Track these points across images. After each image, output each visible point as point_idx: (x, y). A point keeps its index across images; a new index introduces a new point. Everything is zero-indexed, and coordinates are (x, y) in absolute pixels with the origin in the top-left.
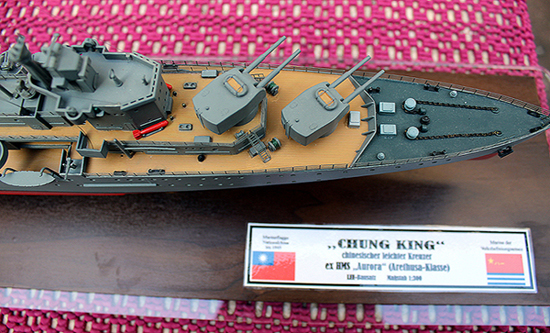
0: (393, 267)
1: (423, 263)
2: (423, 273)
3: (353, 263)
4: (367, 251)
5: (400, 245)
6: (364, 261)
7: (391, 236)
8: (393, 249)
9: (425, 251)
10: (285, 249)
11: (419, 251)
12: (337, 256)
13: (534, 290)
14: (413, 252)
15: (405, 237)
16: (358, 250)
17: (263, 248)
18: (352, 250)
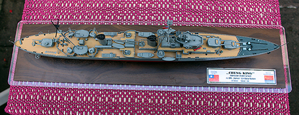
0: (242, 79)
1: (249, 78)
2: (249, 80)
3: (233, 77)
4: (236, 75)
5: (244, 73)
6: (235, 77)
7: (242, 71)
8: (242, 74)
9: (250, 75)
10: (216, 74)
11: (248, 75)
13: (276, 84)
15: (245, 71)
16: (234, 74)
17: (211, 74)
18: (232, 74)
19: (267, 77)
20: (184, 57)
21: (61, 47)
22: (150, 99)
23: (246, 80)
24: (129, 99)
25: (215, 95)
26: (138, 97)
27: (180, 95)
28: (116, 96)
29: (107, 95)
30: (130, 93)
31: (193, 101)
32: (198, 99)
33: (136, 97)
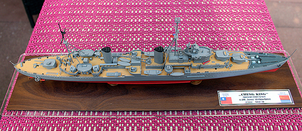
0: (256, 99)
1: (263, 98)
2: (264, 100)
3: (246, 99)
4: (249, 96)
5: (257, 94)
6: (249, 98)
7: (255, 92)
8: (255, 95)
9: (263, 96)
10: (228, 96)
11: (262, 96)
12: (242, 97)
13: (294, 104)
14: (260, 96)
15: (258, 92)
16: (247, 96)
17: (223, 97)
18: (245, 96)
19: (282, 98)
20: (193, 72)
21: (63, 67)
22: (158, 127)
23: (260, 101)
24: (136, 127)
25: (230, 119)
26: (146, 125)
27: (191, 122)
28: (120, 125)
29: (110, 125)
30: (136, 121)
31: (207, 127)
32: (211, 124)
33: (143, 125)
